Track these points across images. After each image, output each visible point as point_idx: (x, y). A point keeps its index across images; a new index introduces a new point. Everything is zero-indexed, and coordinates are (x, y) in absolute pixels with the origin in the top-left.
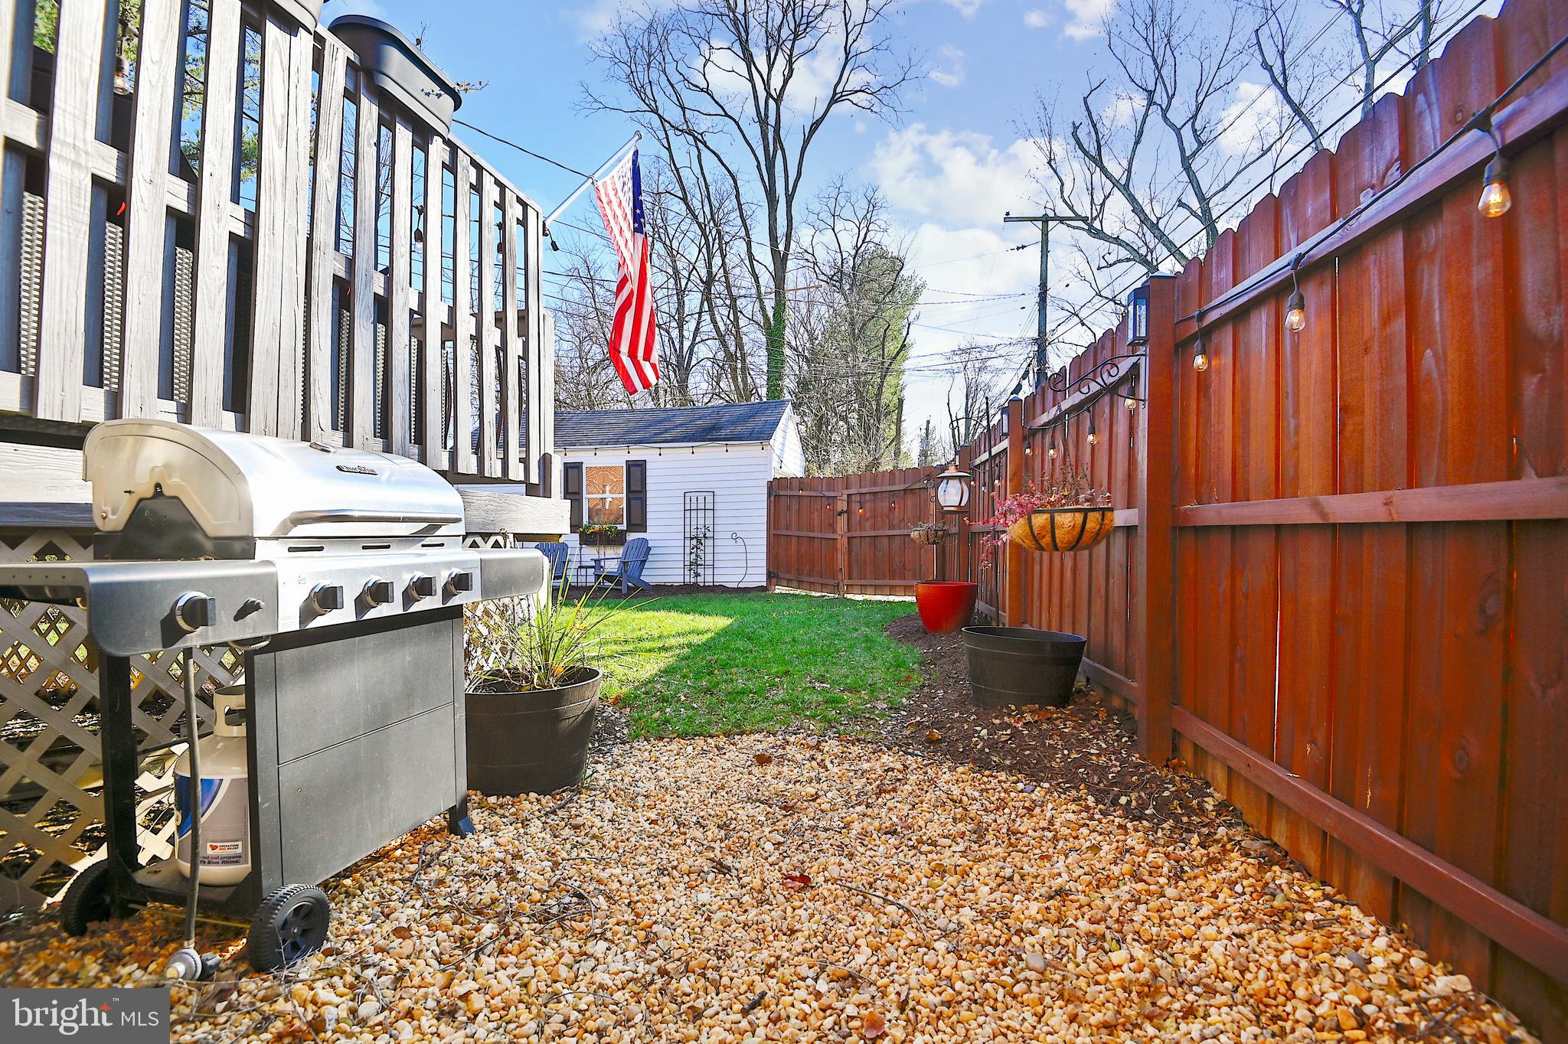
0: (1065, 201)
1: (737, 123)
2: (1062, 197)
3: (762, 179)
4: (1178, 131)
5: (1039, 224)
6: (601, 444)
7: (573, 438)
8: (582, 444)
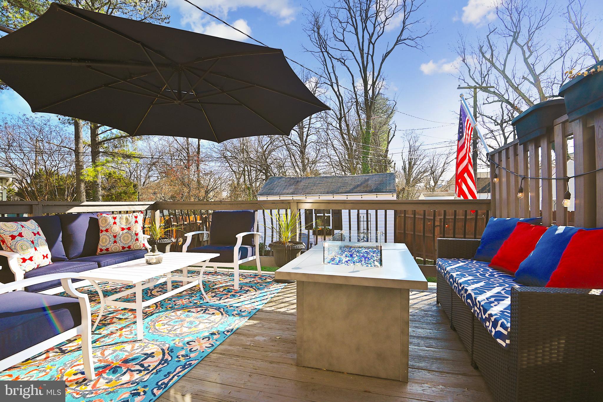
0: (471, 77)
1: (353, 53)
2: (470, 75)
3: (361, 74)
4: (522, 47)
5: (473, 90)
6: (321, 193)
7: (307, 191)
8: (313, 194)
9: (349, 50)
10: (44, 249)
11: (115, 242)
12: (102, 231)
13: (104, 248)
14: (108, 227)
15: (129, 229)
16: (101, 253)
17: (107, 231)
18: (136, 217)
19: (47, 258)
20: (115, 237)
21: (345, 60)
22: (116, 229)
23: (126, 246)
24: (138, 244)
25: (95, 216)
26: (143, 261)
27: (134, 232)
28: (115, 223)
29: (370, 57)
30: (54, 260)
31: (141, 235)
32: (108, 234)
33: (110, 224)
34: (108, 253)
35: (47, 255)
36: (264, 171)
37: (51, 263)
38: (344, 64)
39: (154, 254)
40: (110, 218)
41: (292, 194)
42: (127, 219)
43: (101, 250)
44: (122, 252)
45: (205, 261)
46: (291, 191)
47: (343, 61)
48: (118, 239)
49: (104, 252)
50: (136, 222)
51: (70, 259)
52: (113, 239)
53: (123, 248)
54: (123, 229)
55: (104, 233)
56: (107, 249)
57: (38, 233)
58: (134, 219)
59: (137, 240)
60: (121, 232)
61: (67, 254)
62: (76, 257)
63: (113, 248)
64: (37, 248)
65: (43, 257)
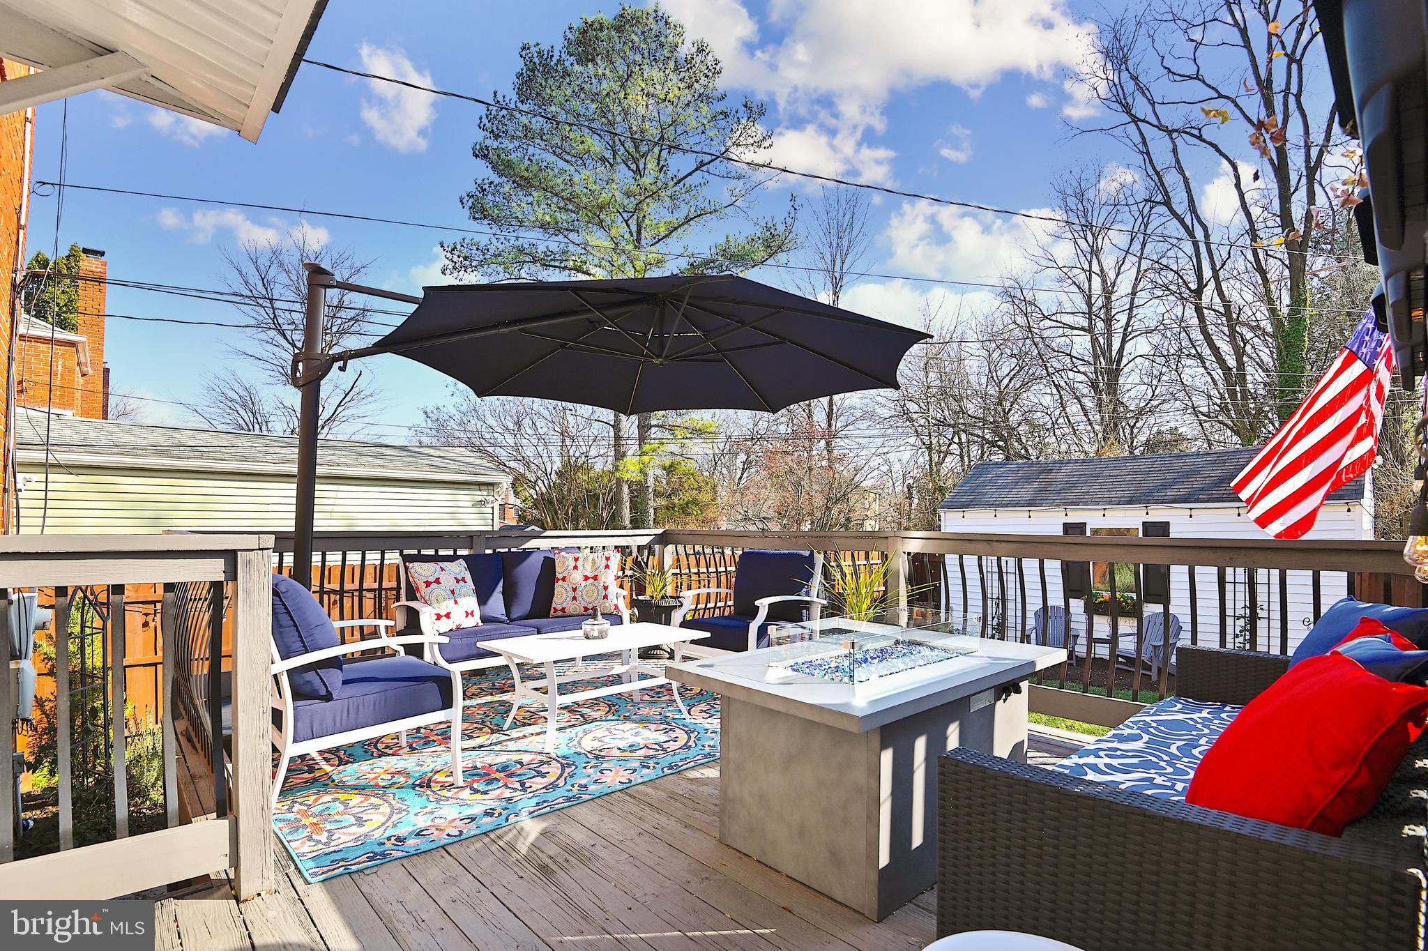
6: (1110, 503)
7: (1071, 496)
8: (1086, 504)
9: (1221, 96)
10: (471, 602)
11: (574, 598)
12: (558, 580)
13: (559, 607)
14: (566, 574)
15: (595, 578)
16: (555, 615)
17: (564, 579)
18: (608, 559)
19: (473, 616)
20: (574, 590)
21: (1200, 130)
22: (577, 577)
23: (590, 606)
24: (607, 605)
25: (551, 556)
26: (580, 633)
27: (602, 585)
28: (576, 567)
29: (1292, 99)
30: (485, 619)
31: (614, 589)
32: (565, 584)
33: (570, 568)
34: (564, 614)
35: (473, 611)
36: (1001, 443)
37: (480, 624)
38: (1200, 138)
39: (596, 622)
40: (571, 559)
41: (1029, 505)
42: (594, 561)
43: (556, 610)
44: (584, 615)
45: (684, 642)
46: (1027, 497)
47: (1196, 132)
48: (578, 594)
49: (559, 613)
50: (607, 567)
51: (512, 620)
52: (571, 594)
53: (586, 609)
54: (587, 578)
55: (560, 582)
56: (563, 610)
57: (463, 579)
58: (604, 563)
59: (606, 597)
60: (584, 583)
61: (508, 613)
62: (520, 618)
63: (572, 608)
64: (458, 600)
65: (465, 615)
